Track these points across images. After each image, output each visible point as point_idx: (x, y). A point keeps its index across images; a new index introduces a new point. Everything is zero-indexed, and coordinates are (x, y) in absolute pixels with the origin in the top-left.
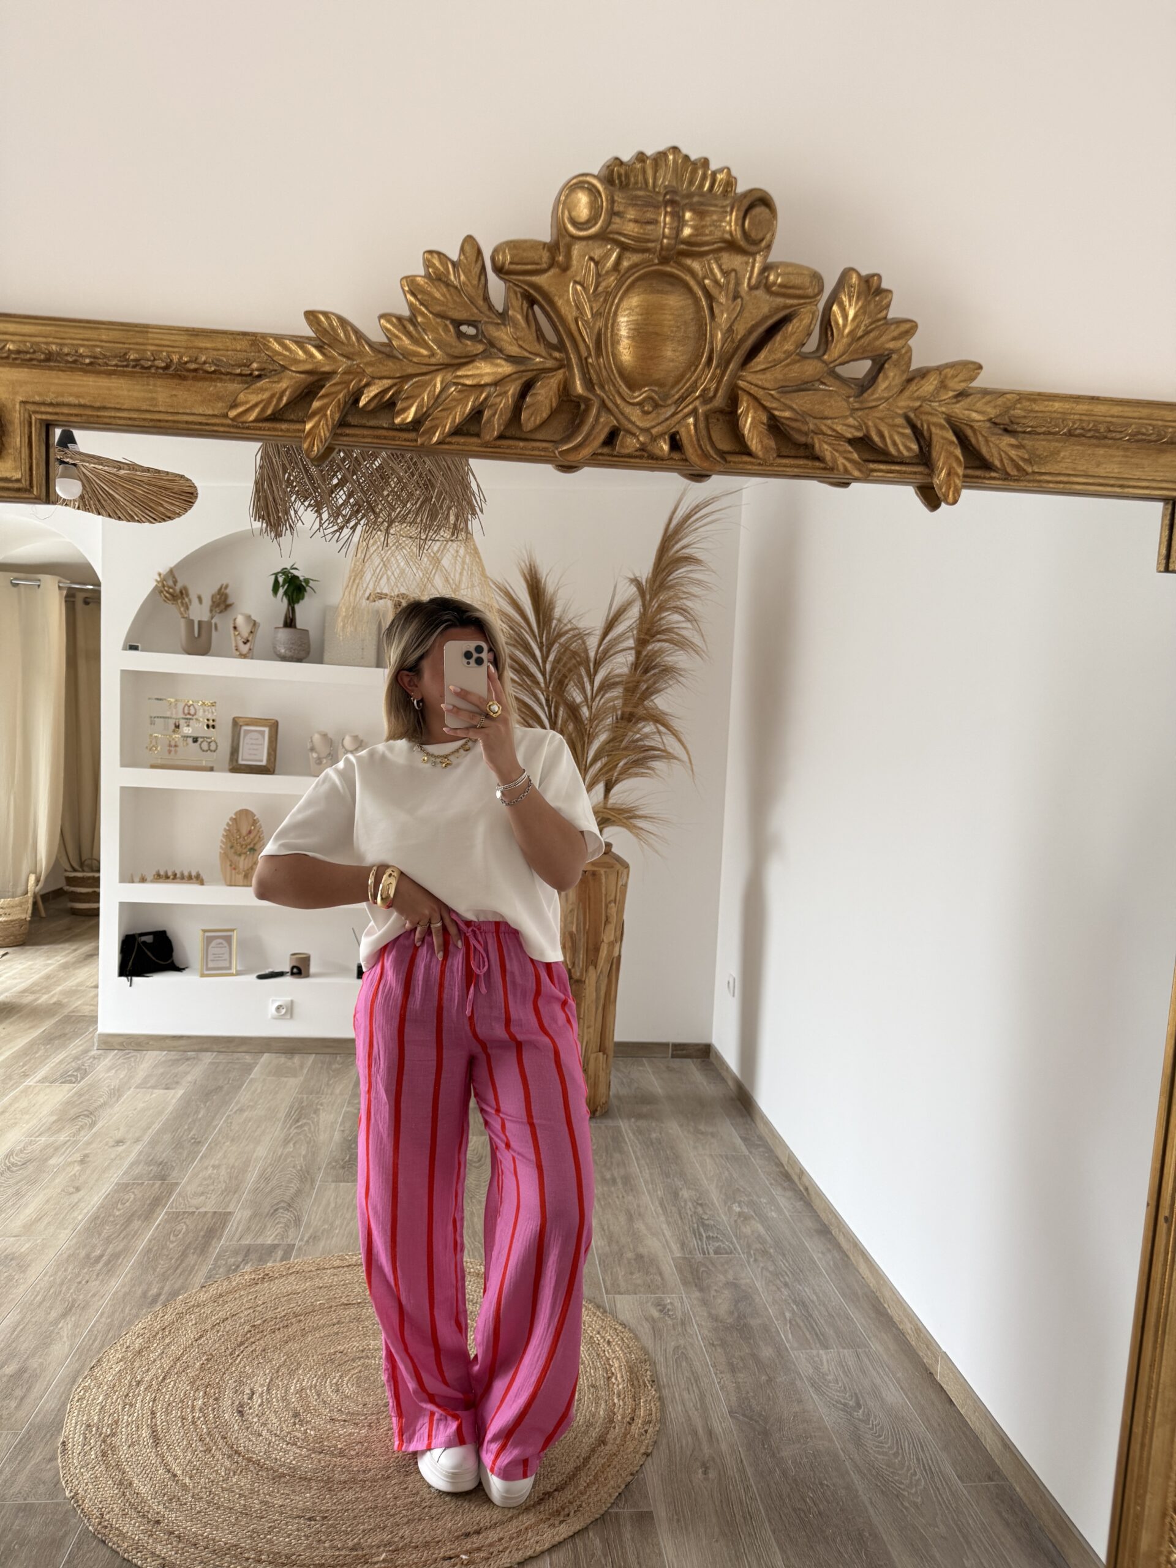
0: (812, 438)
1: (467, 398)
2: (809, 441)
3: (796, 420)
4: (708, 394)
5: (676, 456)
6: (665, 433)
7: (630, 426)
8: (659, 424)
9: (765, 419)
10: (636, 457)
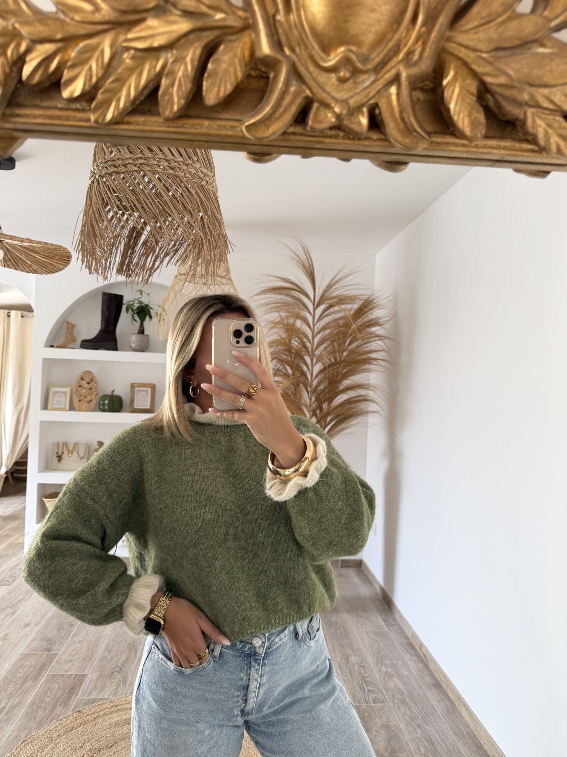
0: (525, 113)
1: (141, 65)
2: (522, 116)
3: (511, 87)
4: (412, 58)
5: (375, 136)
6: (363, 105)
7: (324, 95)
8: (357, 94)
9: (473, 87)
10: (330, 137)
